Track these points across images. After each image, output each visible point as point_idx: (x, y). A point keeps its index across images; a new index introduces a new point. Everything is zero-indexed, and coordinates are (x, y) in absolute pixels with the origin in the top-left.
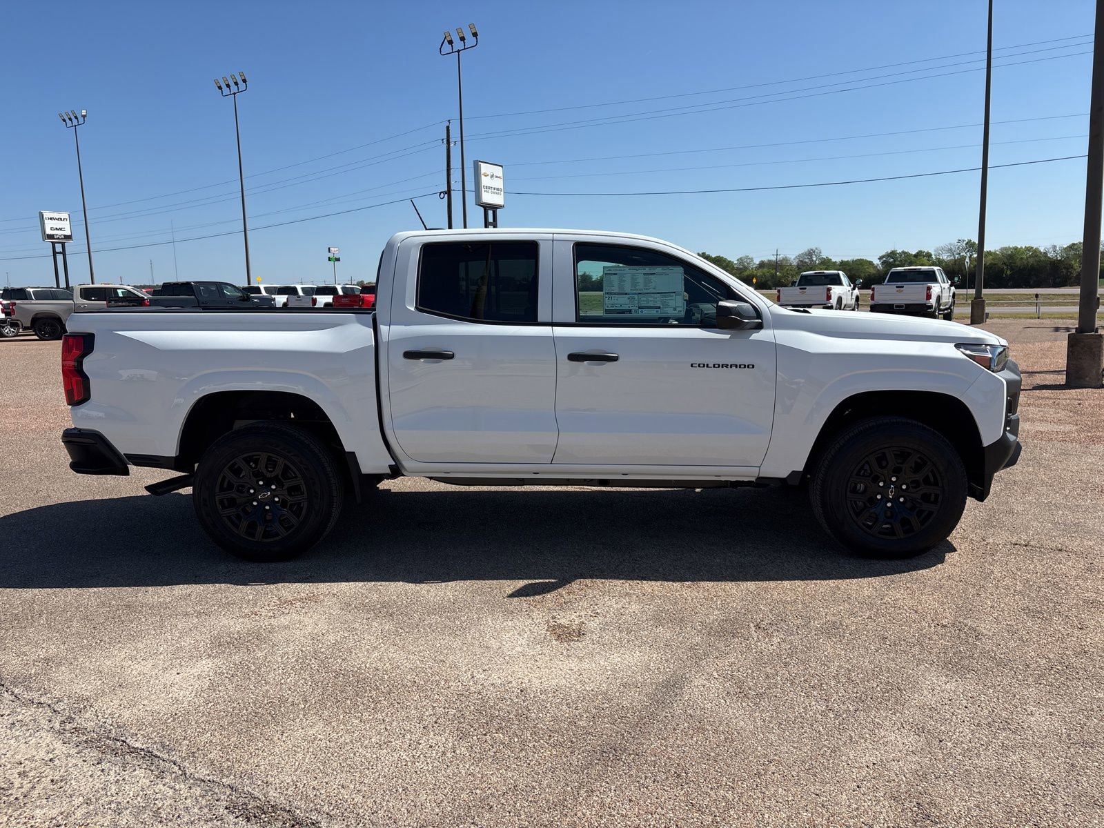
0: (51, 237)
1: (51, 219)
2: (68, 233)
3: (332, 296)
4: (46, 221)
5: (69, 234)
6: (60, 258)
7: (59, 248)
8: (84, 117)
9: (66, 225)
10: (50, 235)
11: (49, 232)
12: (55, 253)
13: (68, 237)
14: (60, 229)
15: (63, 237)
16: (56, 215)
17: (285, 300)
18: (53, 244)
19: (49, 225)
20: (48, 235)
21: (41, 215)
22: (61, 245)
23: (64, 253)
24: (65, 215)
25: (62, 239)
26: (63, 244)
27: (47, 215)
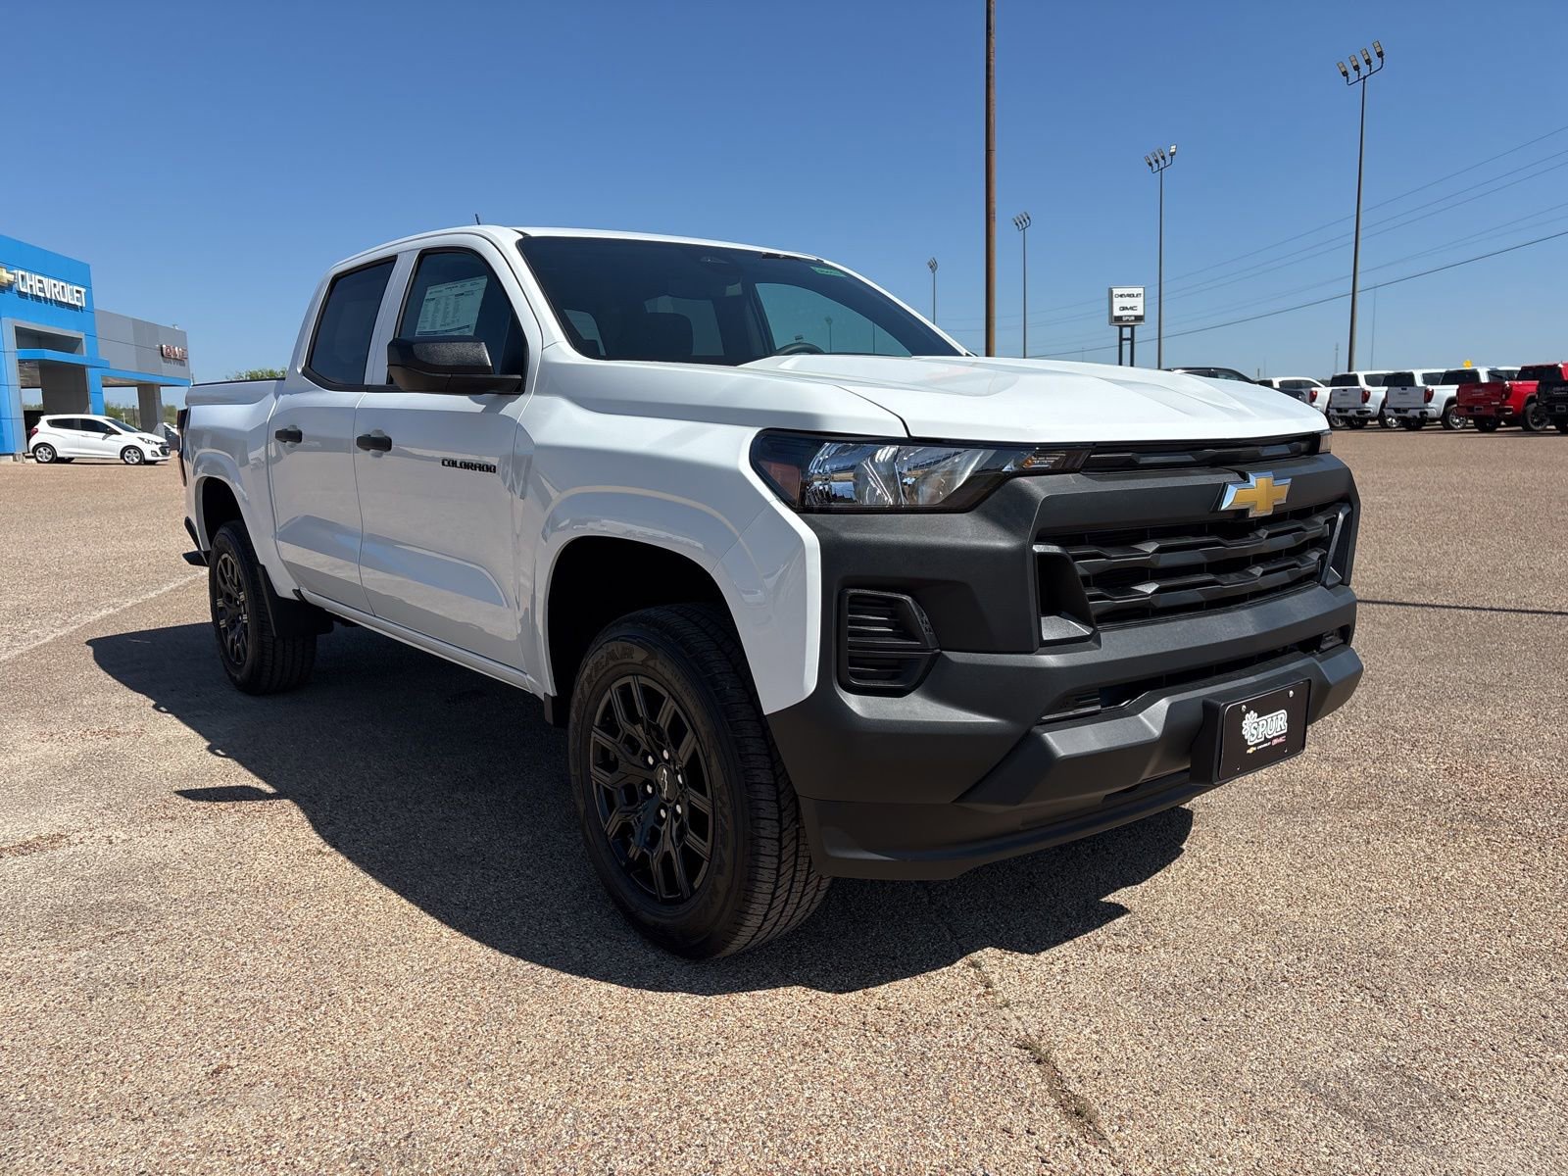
0: (1119, 319)
1: (1121, 296)
2: (1140, 312)
3: (1457, 387)
4: (1115, 300)
5: (1142, 314)
6: (1127, 345)
7: (1127, 332)
8: (1172, 154)
9: (1139, 302)
10: (1118, 317)
11: (1117, 313)
12: (1121, 339)
13: (1139, 318)
14: (1131, 308)
15: (1133, 318)
16: (1126, 291)
17: (1383, 396)
18: (1121, 327)
19: (1118, 303)
20: (1116, 317)
21: (1111, 292)
22: (1129, 329)
23: (1132, 339)
24: (1141, 291)
25: (1132, 321)
26: (1132, 327)
27: (1116, 291)
